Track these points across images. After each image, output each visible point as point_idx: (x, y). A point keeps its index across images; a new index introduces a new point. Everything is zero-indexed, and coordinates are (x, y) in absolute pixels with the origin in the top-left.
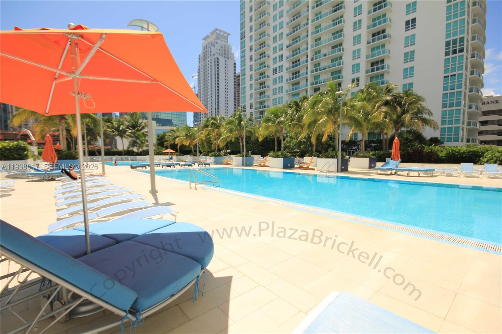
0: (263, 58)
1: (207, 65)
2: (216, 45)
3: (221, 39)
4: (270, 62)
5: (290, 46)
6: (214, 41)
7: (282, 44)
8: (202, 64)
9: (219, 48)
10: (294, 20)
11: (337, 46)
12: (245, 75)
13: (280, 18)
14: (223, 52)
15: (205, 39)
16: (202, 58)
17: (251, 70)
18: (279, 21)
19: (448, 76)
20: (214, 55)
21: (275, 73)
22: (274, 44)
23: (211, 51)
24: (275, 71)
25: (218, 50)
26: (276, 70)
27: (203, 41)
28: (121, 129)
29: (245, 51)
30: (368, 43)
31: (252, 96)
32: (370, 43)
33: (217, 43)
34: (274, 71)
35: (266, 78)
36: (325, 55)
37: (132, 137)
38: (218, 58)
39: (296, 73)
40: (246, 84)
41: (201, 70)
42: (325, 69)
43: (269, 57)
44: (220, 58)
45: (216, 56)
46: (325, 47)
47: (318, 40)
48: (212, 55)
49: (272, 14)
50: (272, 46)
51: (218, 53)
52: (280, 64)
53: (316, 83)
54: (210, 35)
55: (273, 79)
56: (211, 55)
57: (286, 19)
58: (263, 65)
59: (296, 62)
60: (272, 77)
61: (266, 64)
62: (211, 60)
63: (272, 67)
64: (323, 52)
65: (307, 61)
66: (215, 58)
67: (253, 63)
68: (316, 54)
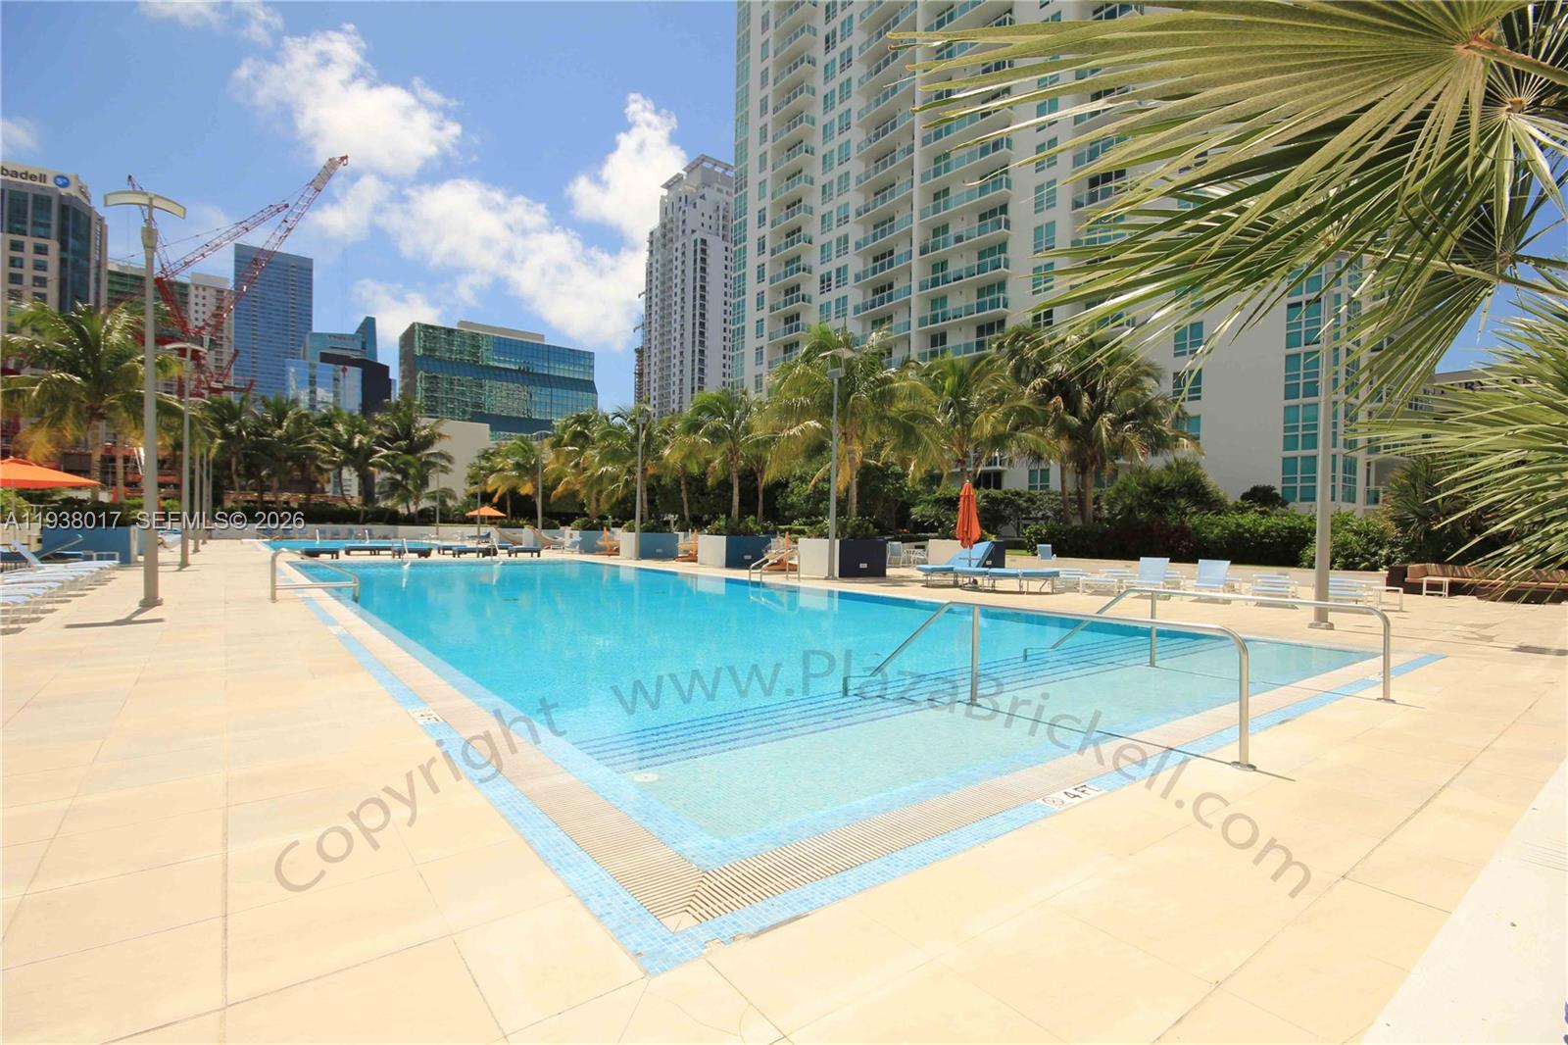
0: (793, 244)
1: (671, 261)
2: (699, 202)
3: (716, 186)
4: (812, 258)
5: (866, 211)
6: (694, 191)
7: (847, 204)
8: (659, 257)
9: (709, 210)
10: (877, 136)
11: (993, 213)
12: (744, 294)
13: (841, 131)
14: (721, 222)
15: (668, 186)
16: (658, 239)
17: (761, 277)
18: (838, 140)
19: (1299, 304)
20: (693, 231)
21: (826, 289)
22: (825, 206)
23: (684, 221)
24: (825, 283)
25: (707, 216)
26: (829, 279)
27: (665, 192)
28: (356, 444)
29: (745, 225)
30: (1077, 205)
31: (762, 353)
32: (1082, 205)
33: (703, 197)
34: (823, 282)
35: (801, 302)
36: (959, 239)
37: (388, 470)
38: (704, 242)
39: (883, 289)
40: (746, 318)
41: (655, 274)
42: (961, 278)
43: (810, 242)
44: (710, 239)
45: (698, 236)
46: (961, 215)
47: (941, 197)
48: (688, 232)
49: (822, 119)
50: (820, 209)
51: (706, 226)
52: (840, 262)
53: (934, 320)
54: (684, 173)
55: (821, 306)
56: (684, 231)
57: (857, 135)
58: (793, 262)
59: (883, 256)
60: (819, 300)
61: (802, 263)
62: (684, 245)
63: (820, 270)
64: (952, 232)
65: (910, 255)
66: (696, 241)
67: (766, 257)
68: (936, 233)
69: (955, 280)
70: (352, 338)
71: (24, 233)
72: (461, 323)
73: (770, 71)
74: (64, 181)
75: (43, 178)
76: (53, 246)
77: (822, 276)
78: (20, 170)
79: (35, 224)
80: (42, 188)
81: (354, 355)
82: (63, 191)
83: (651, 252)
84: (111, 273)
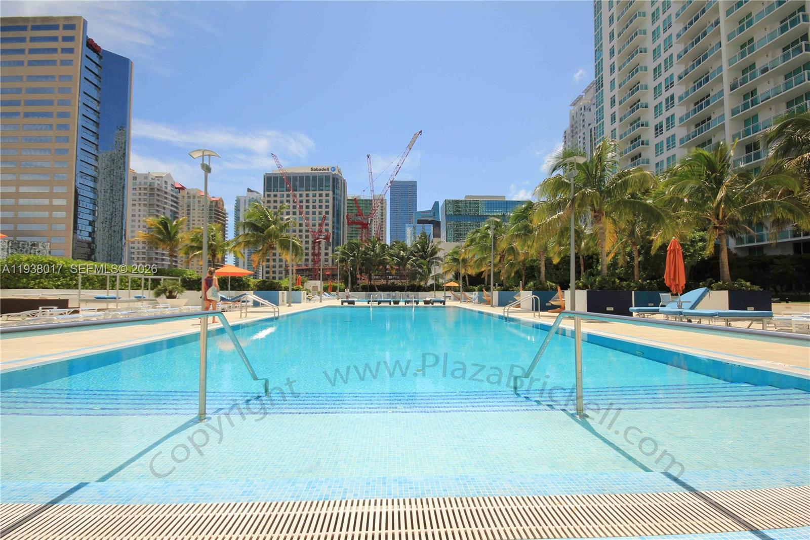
0: (634, 111)
1: (577, 144)
4: (648, 116)
6: (590, 102)
7: (672, 75)
8: (570, 144)
10: (691, 24)
13: (665, 30)
15: (574, 104)
16: (569, 134)
18: (664, 37)
20: (589, 124)
21: (659, 133)
22: (656, 81)
23: (583, 121)
24: (658, 129)
26: (661, 127)
27: (572, 108)
34: (657, 129)
35: (641, 146)
36: (765, 70)
39: (703, 122)
42: (769, 97)
43: (647, 107)
45: (593, 126)
46: (765, 52)
47: (747, 45)
48: (586, 125)
49: (651, 29)
50: (653, 84)
52: (668, 114)
53: (747, 134)
54: (584, 94)
55: (657, 145)
56: (584, 126)
58: (637, 123)
59: (702, 100)
60: (654, 141)
61: (641, 122)
62: (584, 133)
63: (653, 122)
64: (759, 66)
65: (721, 93)
66: (591, 130)
67: (617, 124)
68: (744, 72)
69: (762, 102)
70: (429, 211)
71: (322, 190)
72: (466, 197)
73: (614, 15)
74: (334, 169)
75: (328, 169)
76: (331, 193)
77: (656, 126)
78: (321, 168)
79: (326, 186)
80: (328, 173)
81: (430, 219)
82: (334, 173)
83: (565, 142)
84: (348, 200)
